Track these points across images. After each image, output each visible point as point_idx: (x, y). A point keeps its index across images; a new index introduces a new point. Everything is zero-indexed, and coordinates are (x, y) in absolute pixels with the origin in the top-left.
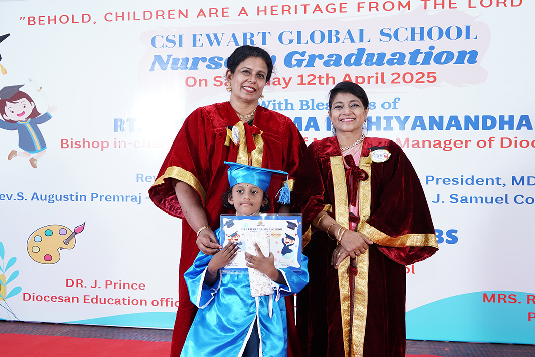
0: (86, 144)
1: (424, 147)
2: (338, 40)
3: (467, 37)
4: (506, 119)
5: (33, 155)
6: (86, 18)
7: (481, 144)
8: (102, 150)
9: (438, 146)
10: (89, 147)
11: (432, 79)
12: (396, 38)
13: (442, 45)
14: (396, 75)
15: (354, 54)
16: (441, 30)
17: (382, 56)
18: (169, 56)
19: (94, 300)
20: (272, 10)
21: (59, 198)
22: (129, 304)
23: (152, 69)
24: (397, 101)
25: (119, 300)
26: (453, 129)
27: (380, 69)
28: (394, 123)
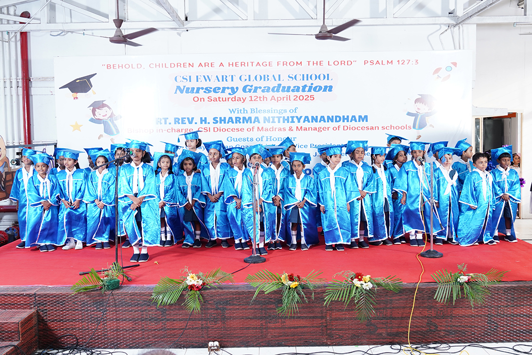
1: (309, 130)
2: (268, 79)
3: (328, 79)
4: (346, 117)
5: (112, 137)
6: (139, 66)
7: (335, 129)
8: (150, 134)
9: (315, 130)
10: (143, 132)
12: (296, 79)
13: (317, 83)
14: (296, 97)
15: (276, 87)
16: (316, 76)
17: (289, 87)
18: (184, 87)
20: (236, 64)
23: (176, 93)
24: (296, 109)
26: (322, 122)
27: (288, 94)
28: (295, 119)
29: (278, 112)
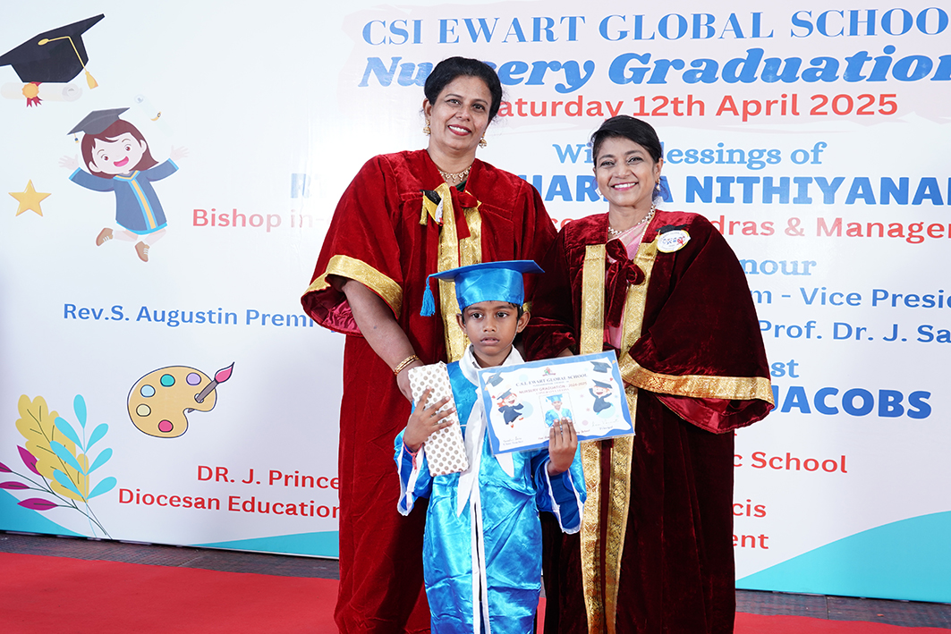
0: (239, 220)
1: (869, 235)
2: (711, 32)
5: (142, 238)
8: (268, 230)
9: (897, 234)
10: (244, 225)
11: (888, 108)
12: (822, 29)
13: (909, 44)
14: (820, 101)
15: (742, 60)
16: (907, 16)
17: (794, 63)
18: (396, 60)
19: (248, 506)
21: (187, 318)
22: (312, 515)
23: (364, 83)
24: (820, 148)
25: (294, 506)
26: (927, 202)
27: (789, 88)
28: (814, 190)
29: (747, 158)
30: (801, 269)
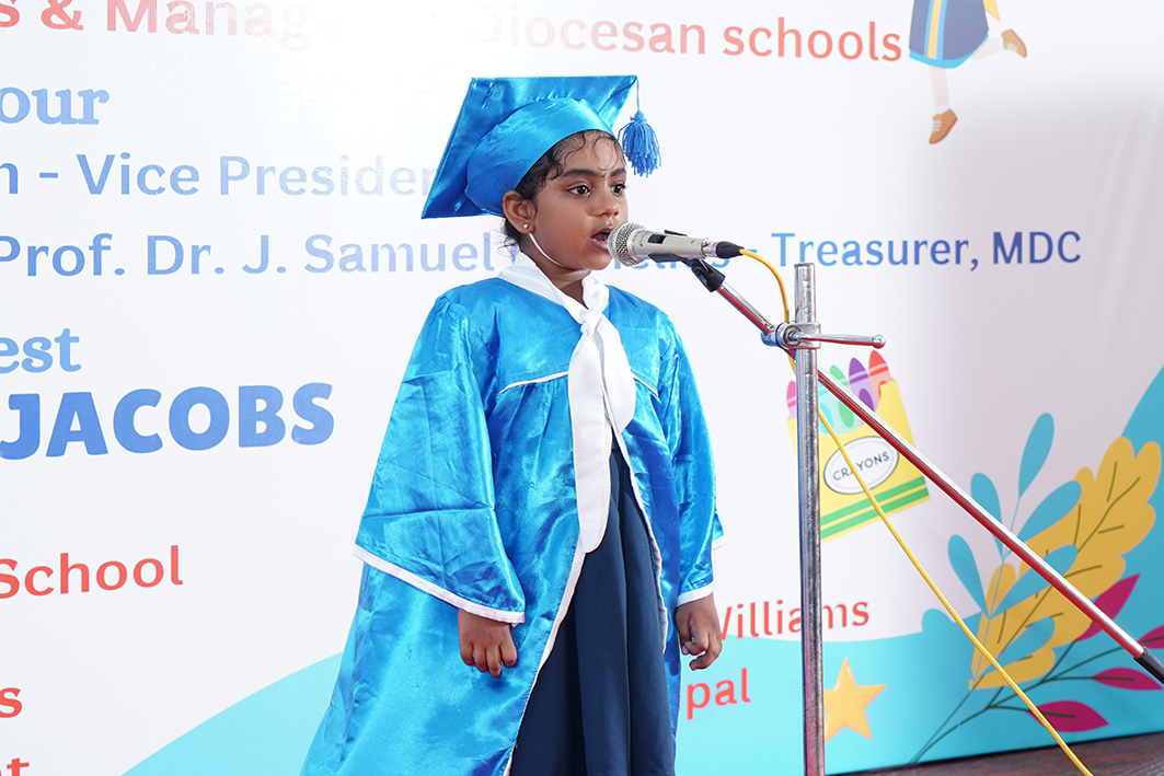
30: (77, 110)
